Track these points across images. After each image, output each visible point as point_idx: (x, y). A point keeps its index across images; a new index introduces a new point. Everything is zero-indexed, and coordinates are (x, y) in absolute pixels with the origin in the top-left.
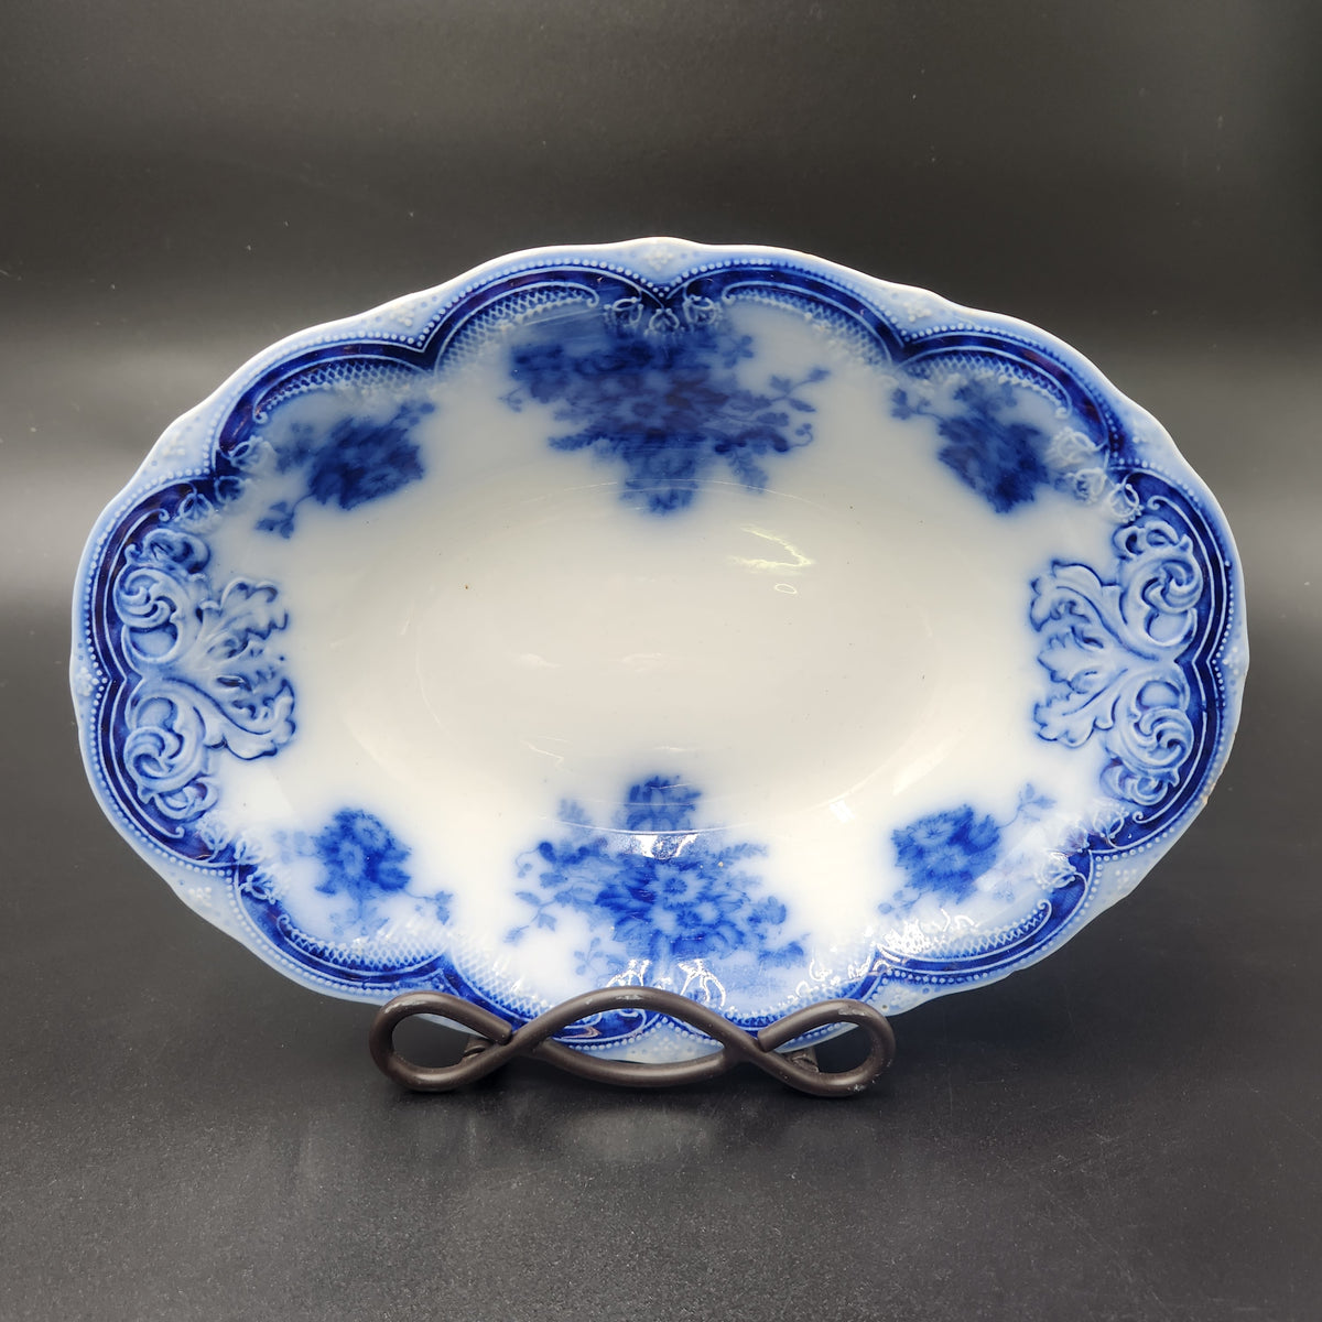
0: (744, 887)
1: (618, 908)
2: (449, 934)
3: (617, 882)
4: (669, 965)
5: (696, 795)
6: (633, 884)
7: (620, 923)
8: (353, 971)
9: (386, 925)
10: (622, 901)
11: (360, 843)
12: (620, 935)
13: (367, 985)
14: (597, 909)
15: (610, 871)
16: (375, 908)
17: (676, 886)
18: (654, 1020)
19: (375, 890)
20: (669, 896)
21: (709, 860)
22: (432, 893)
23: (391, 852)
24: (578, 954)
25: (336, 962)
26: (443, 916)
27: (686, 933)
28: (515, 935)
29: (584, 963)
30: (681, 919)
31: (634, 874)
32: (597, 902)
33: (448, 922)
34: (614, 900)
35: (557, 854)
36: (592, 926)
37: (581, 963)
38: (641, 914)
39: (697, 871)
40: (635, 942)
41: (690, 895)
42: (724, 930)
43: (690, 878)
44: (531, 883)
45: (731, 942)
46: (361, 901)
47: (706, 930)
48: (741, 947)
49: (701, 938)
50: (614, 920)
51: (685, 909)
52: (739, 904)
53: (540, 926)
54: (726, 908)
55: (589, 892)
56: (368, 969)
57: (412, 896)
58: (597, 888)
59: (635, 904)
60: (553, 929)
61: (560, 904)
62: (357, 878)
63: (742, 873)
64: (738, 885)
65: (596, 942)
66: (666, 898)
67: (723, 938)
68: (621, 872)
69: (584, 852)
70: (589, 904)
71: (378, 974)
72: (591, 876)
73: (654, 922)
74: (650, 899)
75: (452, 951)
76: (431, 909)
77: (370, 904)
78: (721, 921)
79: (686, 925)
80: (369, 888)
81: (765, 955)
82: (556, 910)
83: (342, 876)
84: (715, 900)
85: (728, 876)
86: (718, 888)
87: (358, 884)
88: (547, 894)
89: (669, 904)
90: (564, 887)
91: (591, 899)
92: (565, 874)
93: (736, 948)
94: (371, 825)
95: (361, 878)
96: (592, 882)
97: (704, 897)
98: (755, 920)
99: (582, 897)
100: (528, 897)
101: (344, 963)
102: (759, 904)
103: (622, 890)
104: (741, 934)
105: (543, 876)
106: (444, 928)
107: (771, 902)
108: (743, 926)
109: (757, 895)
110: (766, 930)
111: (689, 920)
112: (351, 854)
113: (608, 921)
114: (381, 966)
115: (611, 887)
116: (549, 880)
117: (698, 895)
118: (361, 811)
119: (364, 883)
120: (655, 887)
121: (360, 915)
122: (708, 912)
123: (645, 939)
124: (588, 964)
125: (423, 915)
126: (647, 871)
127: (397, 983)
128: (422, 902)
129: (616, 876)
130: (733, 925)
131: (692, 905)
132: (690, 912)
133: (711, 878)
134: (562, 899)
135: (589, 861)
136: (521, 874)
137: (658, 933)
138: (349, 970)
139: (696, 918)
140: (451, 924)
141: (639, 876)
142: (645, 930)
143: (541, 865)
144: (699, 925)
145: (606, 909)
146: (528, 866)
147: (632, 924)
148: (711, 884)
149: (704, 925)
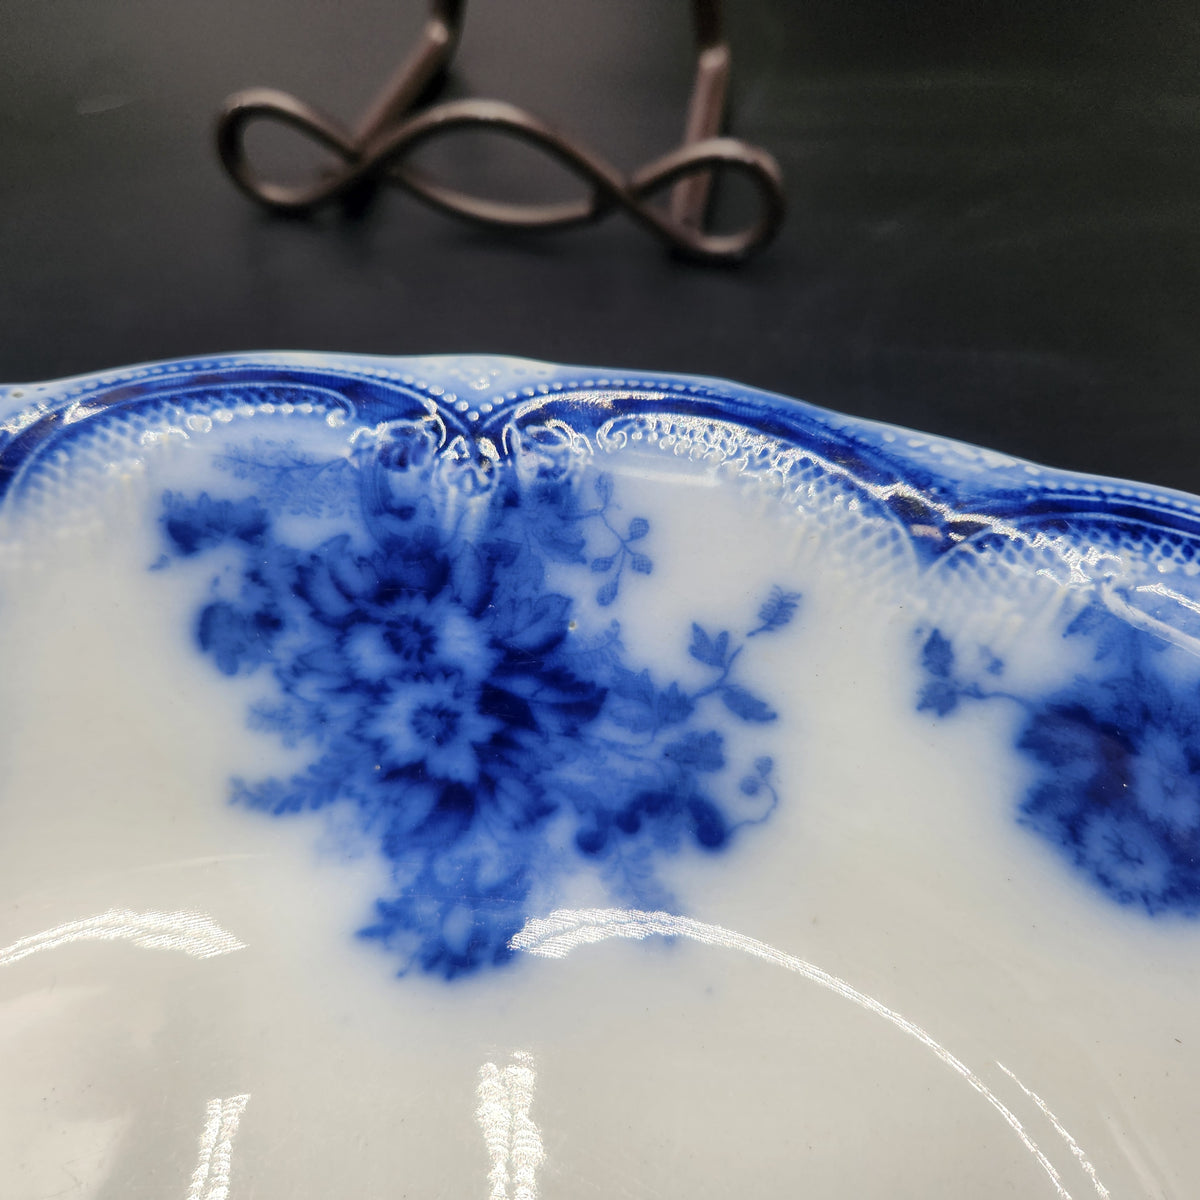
0: (288, 709)
1: (557, 677)
2: (921, 605)
3: (559, 744)
4: (456, 533)
5: (368, 934)
6: (527, 739)
7: (556, 640)
8: (1132, 521)
9: (1071, 617)
10: (549, 696)
11: (1148, 824)
12: (555, 611)
13: (1097, 499)
14: (603, 676)
15: (574, 773)
16: (1099, 657)
17: (433, 725)
18: (495, 418)
19: (1103, 703)
20: (449, 702)
21: (360, 783)
22: (969, 711)
23: (1068, 806)
24: (643, 566)
25: (1176, 540)
26: (936, 650)
27: (415, 607)
28: (778, 612)
29: (632, 546)
30: (428, 640)
31: (523, 762)
32: (602, 694)
33: (926, 636)
34: (567, 698)
35: (685, 818)
36: (613, 636)
37: (641, 547)
38: (510, 658)
39: (387, 757)
40: (526, 591)
41: (405, 701)
42: (335, 605)
43: (404, 743)
44: (743, 744)
45: (322, 575)
46: (1137, 673)
47: (375, 611)
48: (303, 560)
49: (387, 592)
50: (568, 648)
51: (417, 666)
52: (301, 667)
53: (724, 636)
54: (328, 661)
55: (620, 722)
56: (1103, 526)
57: (1011, 697)
58: (605, 729)
59: (522, 687)
60: (697, 629)
61: (681, 689)
62: (1150, 733)
63: (290, 744)
64: (300, 714)
65: (607, 596)
66: (457, 696)
67: (340, 587)
68: (550, 769)
69: (629, 823)
70: (621, 691)
71: (1076, 516)
72: (615, 762)
73: (486, 637)
74: (492, 699)
75: (914, 568)
76: (967, 664)
77: (1112, 667)
78: (341, 628)
79: (417, 625)
80: (1119, 707)
81: (253, 532)
82: (691, 675)
83: (1188, 732)
84: (353, 684)
85: (320, 739)
86: (343, 710)
87: (1146, 715)
88: (712, 716)
89: (454, 680)
90: (670, 736)
91: (615, 703)
92: (670, 767)
93: (314, 557)
94: (1126, 876)
95: (1140, 732)
96: (612, 746)
97: (376, 692)
98: (269, 622)
99: (633, 709)
100: (753, 710)
101: (1156, 537)
102: (258, 660)
103: (550, 722)
104: (301, 590)
105: (717, 763)
106: (935, 619)
107: (230, 663)
108: (294, 610)
109: (258, 685)
110: (245, 592)
111: (412, 640)
112: (1169, 793)
113: (581, 647)
114: (1073, 529)
115: (571, 732)
116: (706, 752)
117: (387, 697)
118: (1151, 913)
119: (1133, 721)
120: (478, 727)
121: (1133, 642)
122: (369, 654)
123: (502, 599)
124: (624, 544)
125: (985, 651)
126: (495, 769)
127: (1030, 498)
128: (990, 683)
129: (561, 758)
130: (317, 614)
131: (402, 676)
132: (407, 657)
133: (360, 739)
134: (675, 705)
135: (617, 800)
136: (765, 766)
137: (478, 610)
138: (1142, 523)
139: (393, 641)
140: (919, 631)
141: (513, 756)
142: (502, 623)
143: (723, 789)
144: (390, 624)
145: (583, 675)
146: (751, 788)
147: (529, 636)
148: (359, 724)
149: (377, 622)
